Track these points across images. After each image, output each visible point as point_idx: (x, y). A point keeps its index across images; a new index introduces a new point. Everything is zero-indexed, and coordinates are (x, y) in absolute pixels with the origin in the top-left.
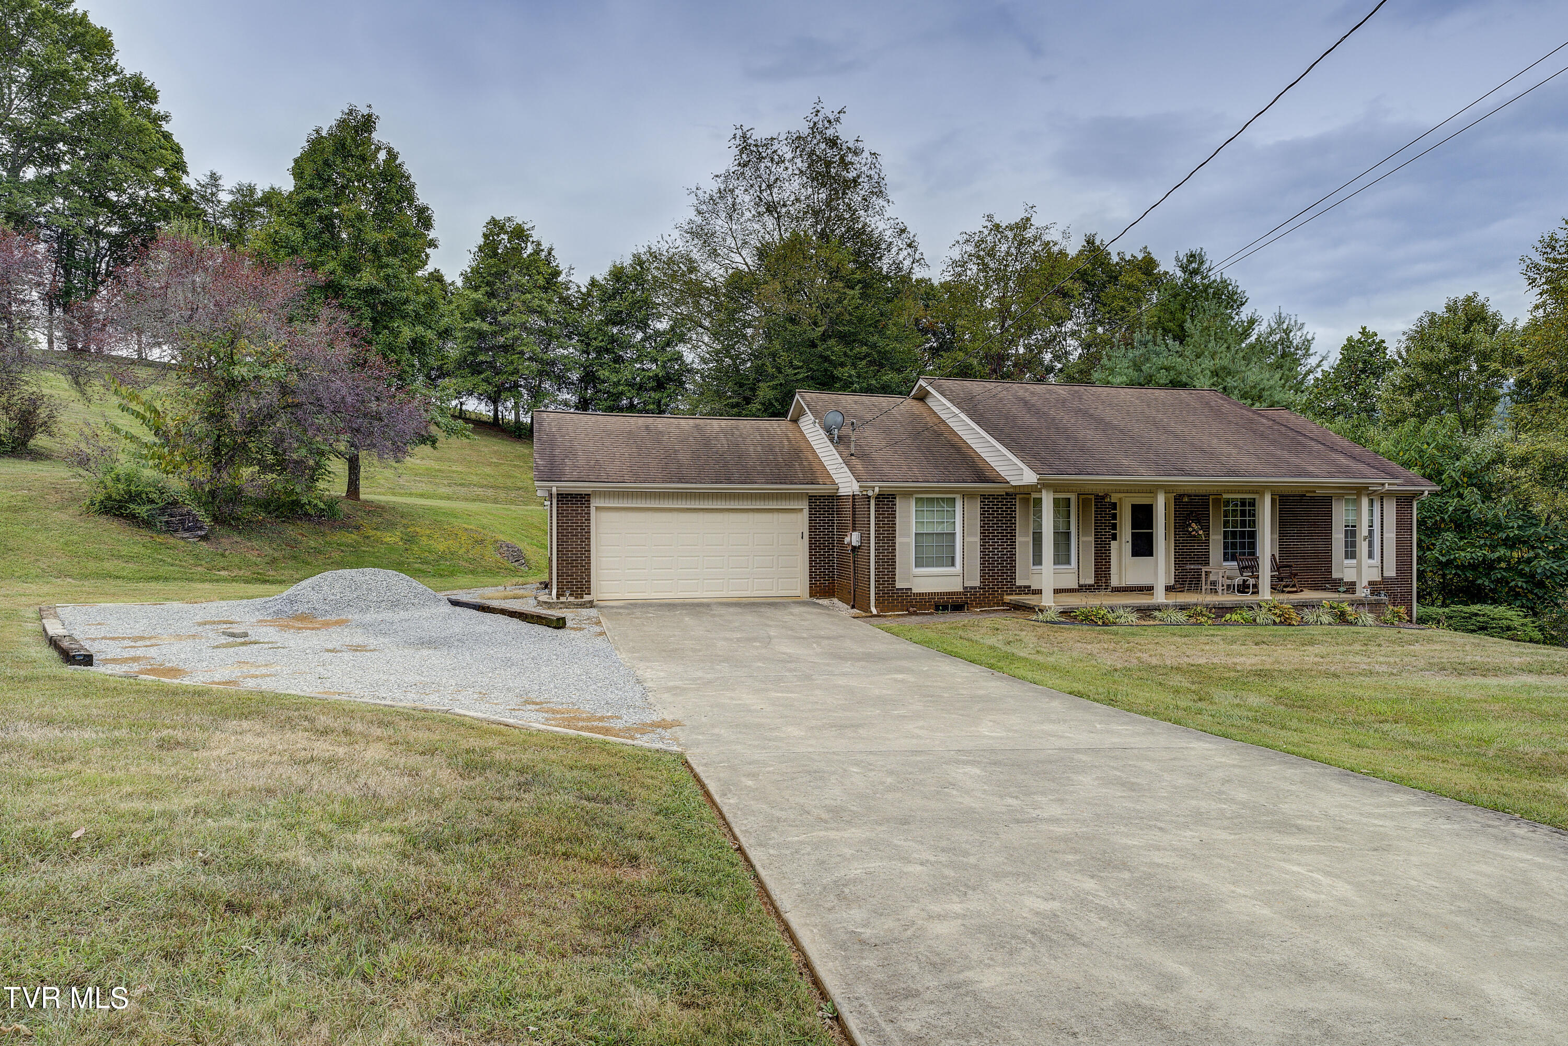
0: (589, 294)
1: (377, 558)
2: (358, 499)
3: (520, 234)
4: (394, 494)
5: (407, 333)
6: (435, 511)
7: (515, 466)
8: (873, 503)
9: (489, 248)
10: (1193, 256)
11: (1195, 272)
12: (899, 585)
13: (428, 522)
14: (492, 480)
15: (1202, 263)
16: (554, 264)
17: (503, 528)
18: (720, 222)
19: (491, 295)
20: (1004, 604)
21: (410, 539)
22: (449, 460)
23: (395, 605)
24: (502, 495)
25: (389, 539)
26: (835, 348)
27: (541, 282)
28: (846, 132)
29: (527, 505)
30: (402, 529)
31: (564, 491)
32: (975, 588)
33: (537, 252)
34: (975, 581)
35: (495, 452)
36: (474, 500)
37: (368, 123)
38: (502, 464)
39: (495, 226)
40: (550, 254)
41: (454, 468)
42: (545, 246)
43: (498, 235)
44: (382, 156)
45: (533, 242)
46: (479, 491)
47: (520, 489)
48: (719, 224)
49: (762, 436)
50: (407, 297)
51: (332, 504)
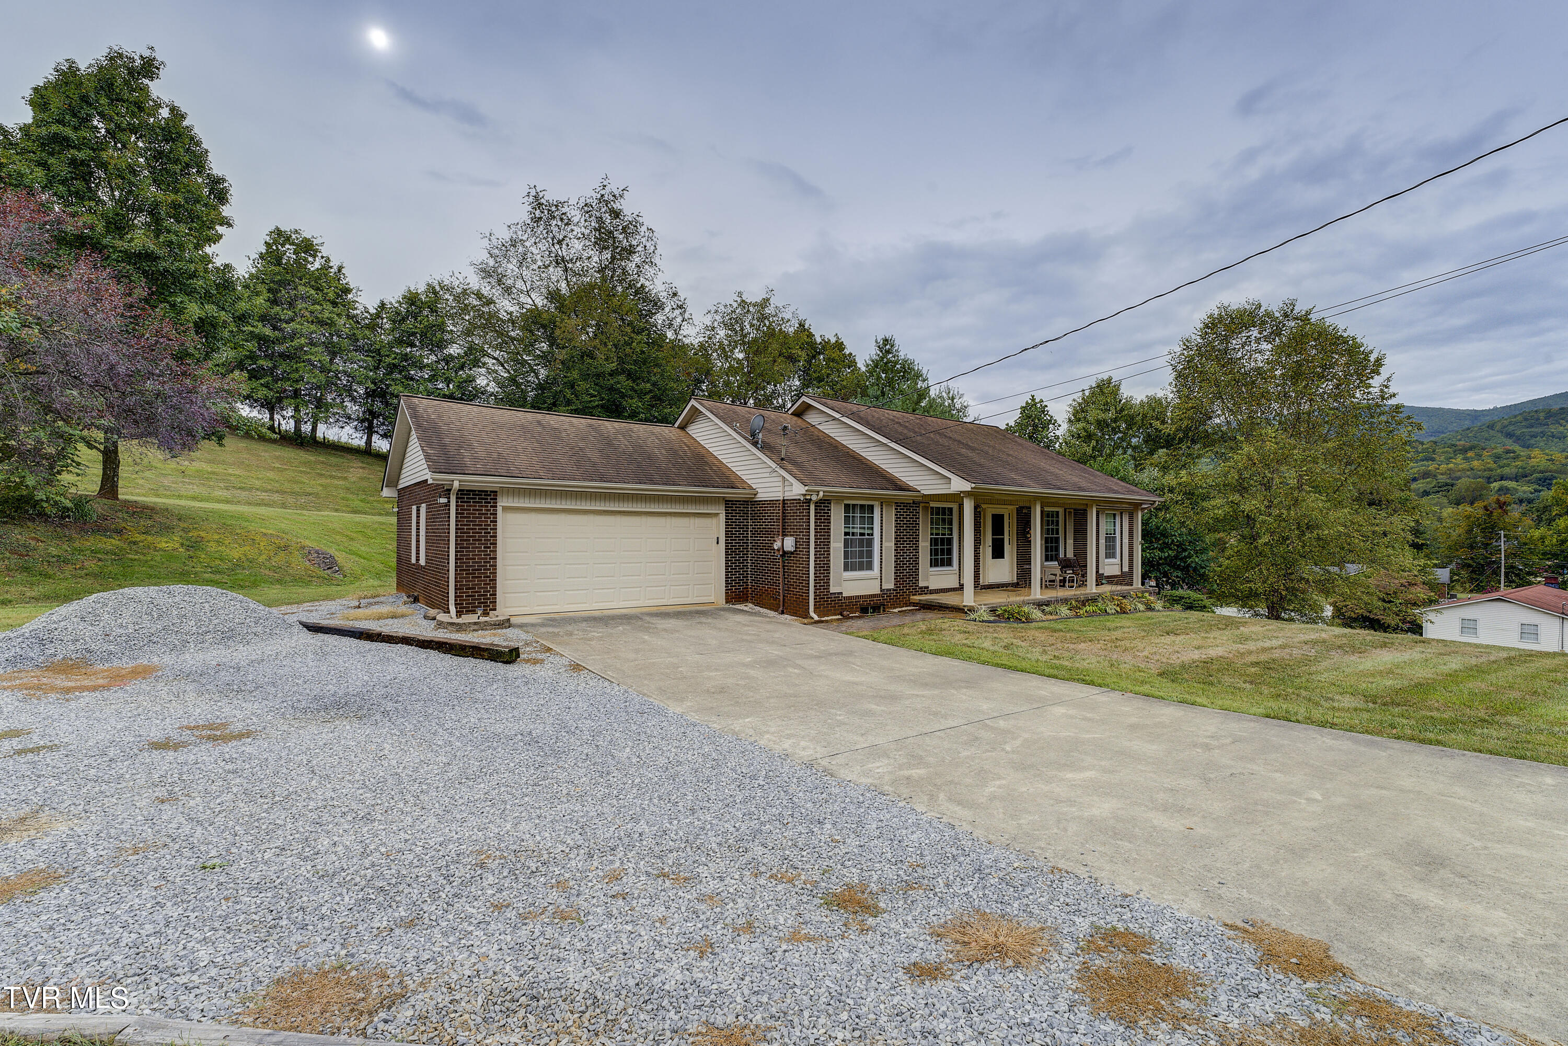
0: (379, 315)
1: (151, 567)
2: (118, 499)
3: (308, 247)
4: (158, 496)
5: (194, 310)
6: (221, 515)
7: (301, 472)
8: (812, 507)
9: (271, 255)
10: (887, 340)
11: (888, 352)
12: (833, 590)
13: (214, 526)
14: (277, 485)
15: (892, 346)
16: (344, 282)
17: (305, 533)
18: (510, 266)
19: (275, 302)
20: (914, 604)
21: (194, 545)
22: (224, 462)
23: (227, 636)
24: (291, 500)
25: (164, 545)
26: (623, 382)
27: (331, 296)
28: (628, 207)
29: (320, 511)
30: (181, 533)
31: (468, 486)
32: (890, 590)
33: (326, 267)
34: (889, 585)
35: (277, 458)
36: (259, 505)
37: (149, 68)
38: (286, 469)
39: (279, 236)
40: (339, 271)
41: (230, 471)
42: (335, 263)
43: (283, 245)
44: (165, 113)
45: (322, 257)
46: (264, 495)
47: (310, 494)
48: (511, 268)
49: (659, 439)
50: (196, 270)
51: (80, 503)
